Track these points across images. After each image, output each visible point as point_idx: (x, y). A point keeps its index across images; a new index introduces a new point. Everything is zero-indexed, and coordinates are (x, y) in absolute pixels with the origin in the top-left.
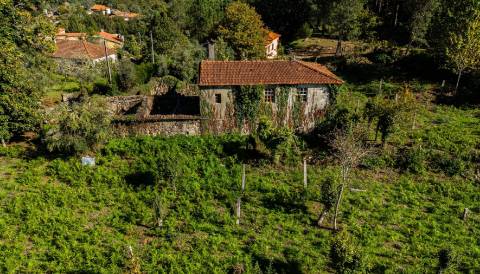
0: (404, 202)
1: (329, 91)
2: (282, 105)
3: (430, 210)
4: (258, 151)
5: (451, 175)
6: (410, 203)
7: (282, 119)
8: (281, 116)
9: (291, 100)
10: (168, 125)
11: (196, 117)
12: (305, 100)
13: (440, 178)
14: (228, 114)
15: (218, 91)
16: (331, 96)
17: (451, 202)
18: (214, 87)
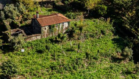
0: (88, 45)
1: (68, 23)
2: (59, 27)
3: (93, 45)
4: (58, 40)
5: (93, 38)
6: (89, 45)
7: (59, 31)
8: (59, 30)
9: (61, 27)
10: (33, 37)
11: (40, 34)
12: (64, 26)
13: (92, 39)
14: (47, 32)
15: (45, 27)
16: (69, 24)
17: (95, 43)
18: (44, 26)
